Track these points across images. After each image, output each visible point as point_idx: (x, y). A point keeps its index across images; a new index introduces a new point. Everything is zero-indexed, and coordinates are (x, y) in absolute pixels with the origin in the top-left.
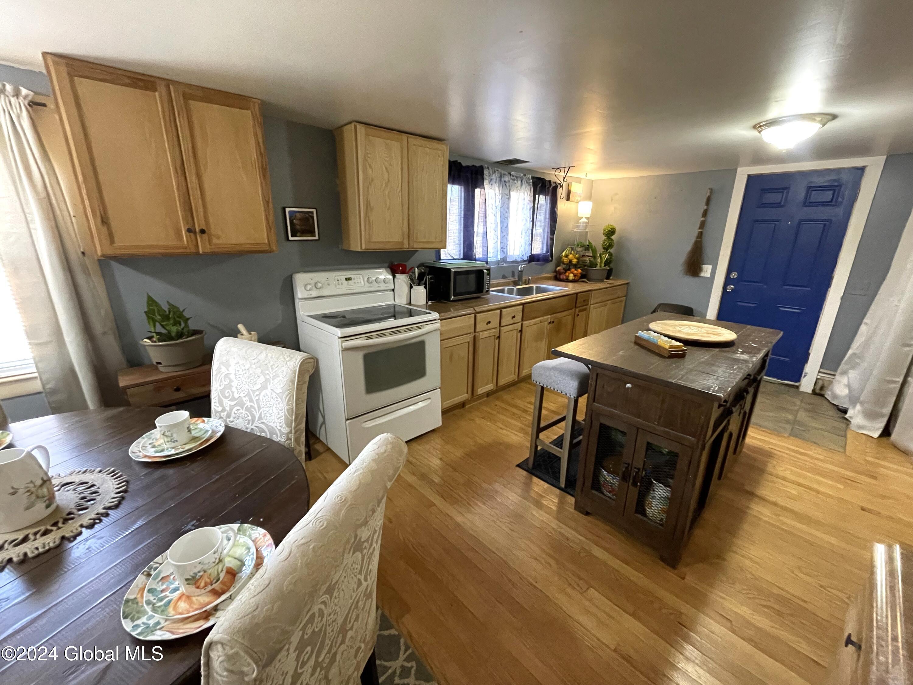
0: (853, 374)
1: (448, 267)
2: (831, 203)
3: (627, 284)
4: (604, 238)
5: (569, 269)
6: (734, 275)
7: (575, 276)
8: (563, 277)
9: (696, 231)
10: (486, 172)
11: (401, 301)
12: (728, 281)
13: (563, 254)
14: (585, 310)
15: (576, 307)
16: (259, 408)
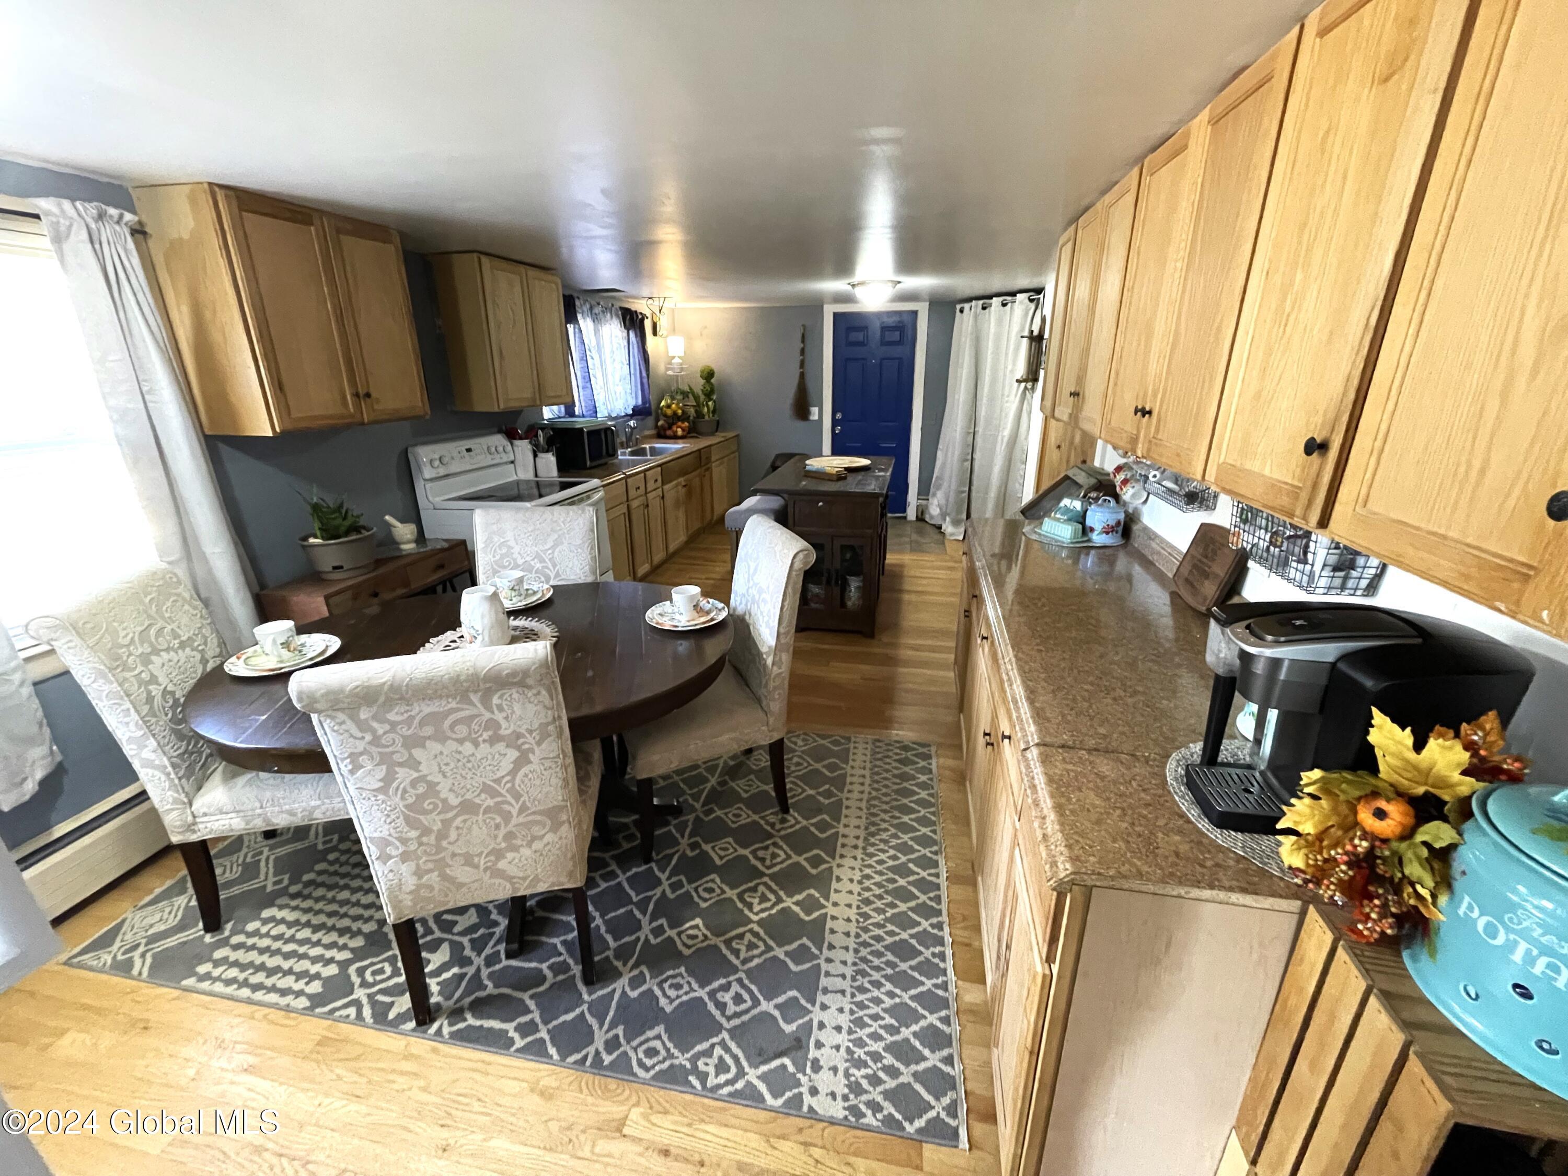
0: (940, 494)
1: (578, 426)
2: (900, 342)
3: (737, 436)
4: (703, 381)
5: (673, 424)
6: (839, 416)
7: (683, 430)
8: (669, 433)
9: (797, 372)
10: (577, 303)
11: (526, 474)
12: (835, 423)
13: (663, 403)
14: (707, 469)
15: (701, 466)
16: (554, 566)
